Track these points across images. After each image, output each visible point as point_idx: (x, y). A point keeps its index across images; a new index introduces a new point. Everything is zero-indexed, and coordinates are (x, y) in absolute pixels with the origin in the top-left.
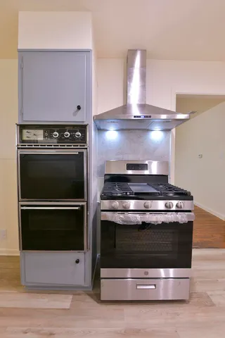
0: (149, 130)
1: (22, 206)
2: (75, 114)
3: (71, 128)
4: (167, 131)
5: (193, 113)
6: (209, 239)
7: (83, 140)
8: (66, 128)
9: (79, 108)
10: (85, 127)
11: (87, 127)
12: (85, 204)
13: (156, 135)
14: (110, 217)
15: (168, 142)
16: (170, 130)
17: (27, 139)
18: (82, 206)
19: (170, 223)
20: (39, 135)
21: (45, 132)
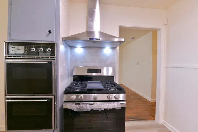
0: (103, 48)
1: (8, 99)
2: (47, 36)
3: (44, 45)
4: (114, 48)
5: (133, 38)
6: (140, 114)
7: (53, 53)
8: (41, 45)
9: (50, 32)
10: (54, 44)
11: (56, 45)
12: (53, 97)
13: (107, 51)
14: (69, 106)
15: (114, 55)
16: (115, 48)
17: (12, 52)
18: (51, 99)
19: (110, 109)
20: (22, 50)
21: (25, 47)
